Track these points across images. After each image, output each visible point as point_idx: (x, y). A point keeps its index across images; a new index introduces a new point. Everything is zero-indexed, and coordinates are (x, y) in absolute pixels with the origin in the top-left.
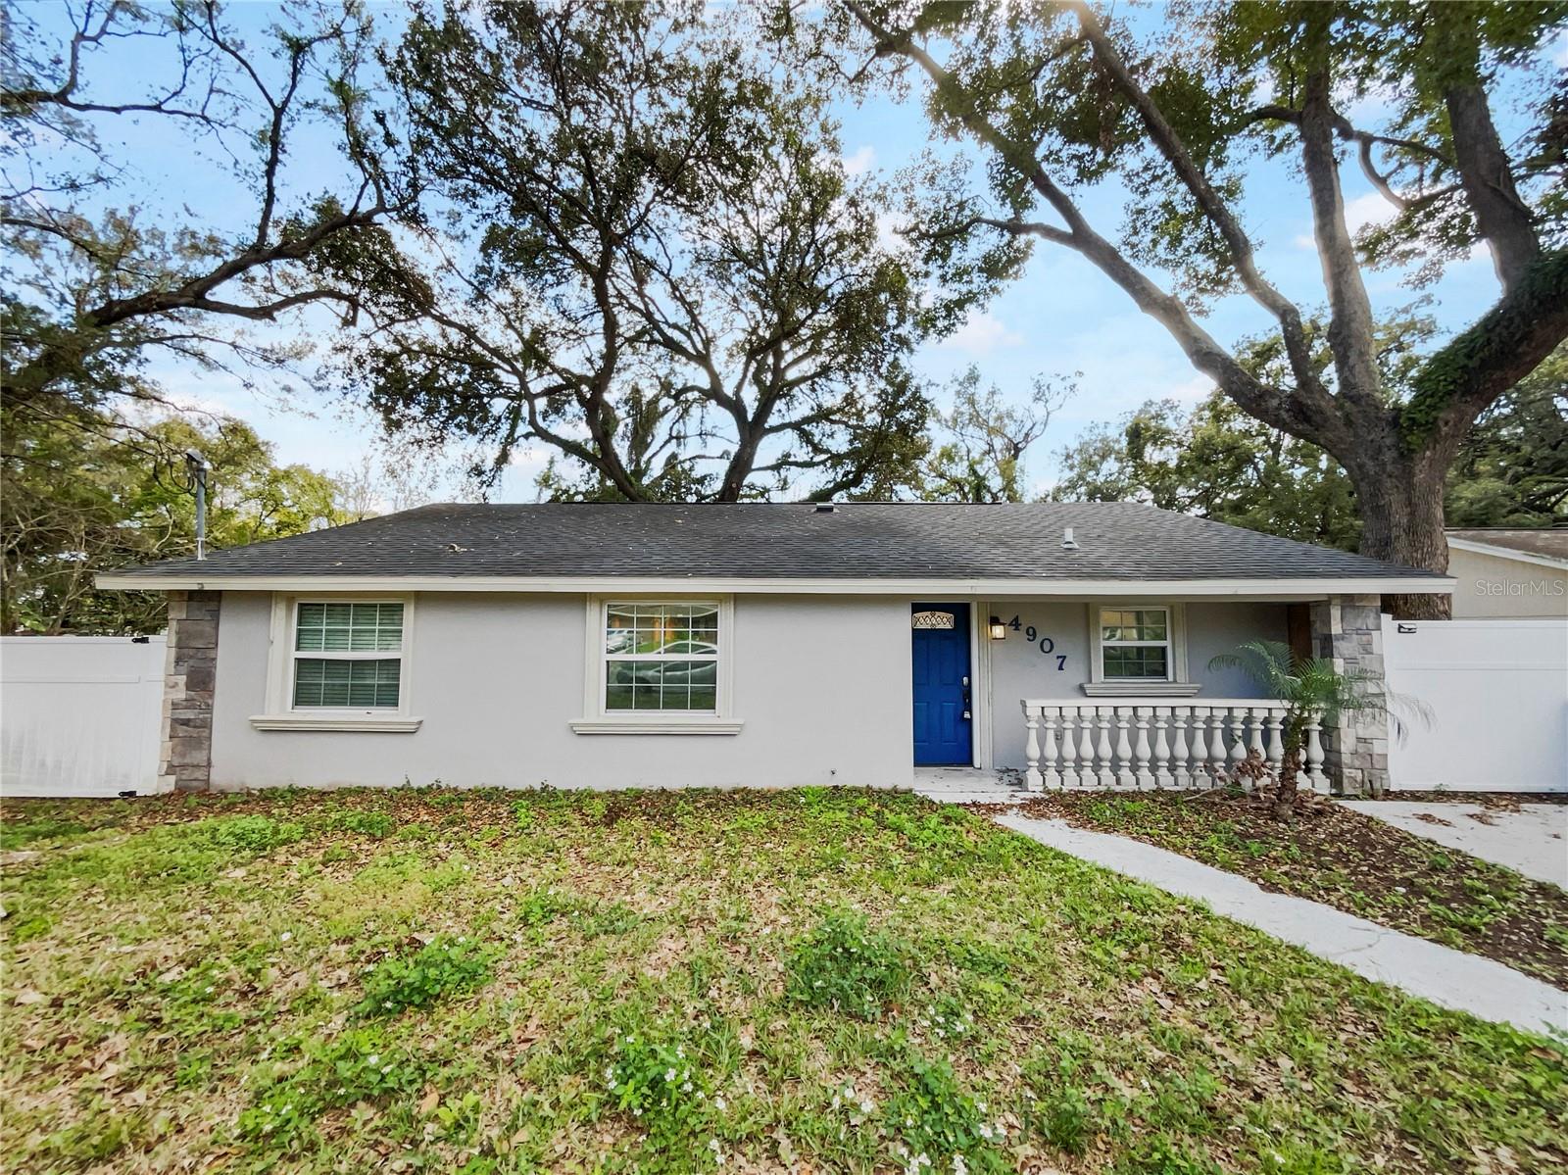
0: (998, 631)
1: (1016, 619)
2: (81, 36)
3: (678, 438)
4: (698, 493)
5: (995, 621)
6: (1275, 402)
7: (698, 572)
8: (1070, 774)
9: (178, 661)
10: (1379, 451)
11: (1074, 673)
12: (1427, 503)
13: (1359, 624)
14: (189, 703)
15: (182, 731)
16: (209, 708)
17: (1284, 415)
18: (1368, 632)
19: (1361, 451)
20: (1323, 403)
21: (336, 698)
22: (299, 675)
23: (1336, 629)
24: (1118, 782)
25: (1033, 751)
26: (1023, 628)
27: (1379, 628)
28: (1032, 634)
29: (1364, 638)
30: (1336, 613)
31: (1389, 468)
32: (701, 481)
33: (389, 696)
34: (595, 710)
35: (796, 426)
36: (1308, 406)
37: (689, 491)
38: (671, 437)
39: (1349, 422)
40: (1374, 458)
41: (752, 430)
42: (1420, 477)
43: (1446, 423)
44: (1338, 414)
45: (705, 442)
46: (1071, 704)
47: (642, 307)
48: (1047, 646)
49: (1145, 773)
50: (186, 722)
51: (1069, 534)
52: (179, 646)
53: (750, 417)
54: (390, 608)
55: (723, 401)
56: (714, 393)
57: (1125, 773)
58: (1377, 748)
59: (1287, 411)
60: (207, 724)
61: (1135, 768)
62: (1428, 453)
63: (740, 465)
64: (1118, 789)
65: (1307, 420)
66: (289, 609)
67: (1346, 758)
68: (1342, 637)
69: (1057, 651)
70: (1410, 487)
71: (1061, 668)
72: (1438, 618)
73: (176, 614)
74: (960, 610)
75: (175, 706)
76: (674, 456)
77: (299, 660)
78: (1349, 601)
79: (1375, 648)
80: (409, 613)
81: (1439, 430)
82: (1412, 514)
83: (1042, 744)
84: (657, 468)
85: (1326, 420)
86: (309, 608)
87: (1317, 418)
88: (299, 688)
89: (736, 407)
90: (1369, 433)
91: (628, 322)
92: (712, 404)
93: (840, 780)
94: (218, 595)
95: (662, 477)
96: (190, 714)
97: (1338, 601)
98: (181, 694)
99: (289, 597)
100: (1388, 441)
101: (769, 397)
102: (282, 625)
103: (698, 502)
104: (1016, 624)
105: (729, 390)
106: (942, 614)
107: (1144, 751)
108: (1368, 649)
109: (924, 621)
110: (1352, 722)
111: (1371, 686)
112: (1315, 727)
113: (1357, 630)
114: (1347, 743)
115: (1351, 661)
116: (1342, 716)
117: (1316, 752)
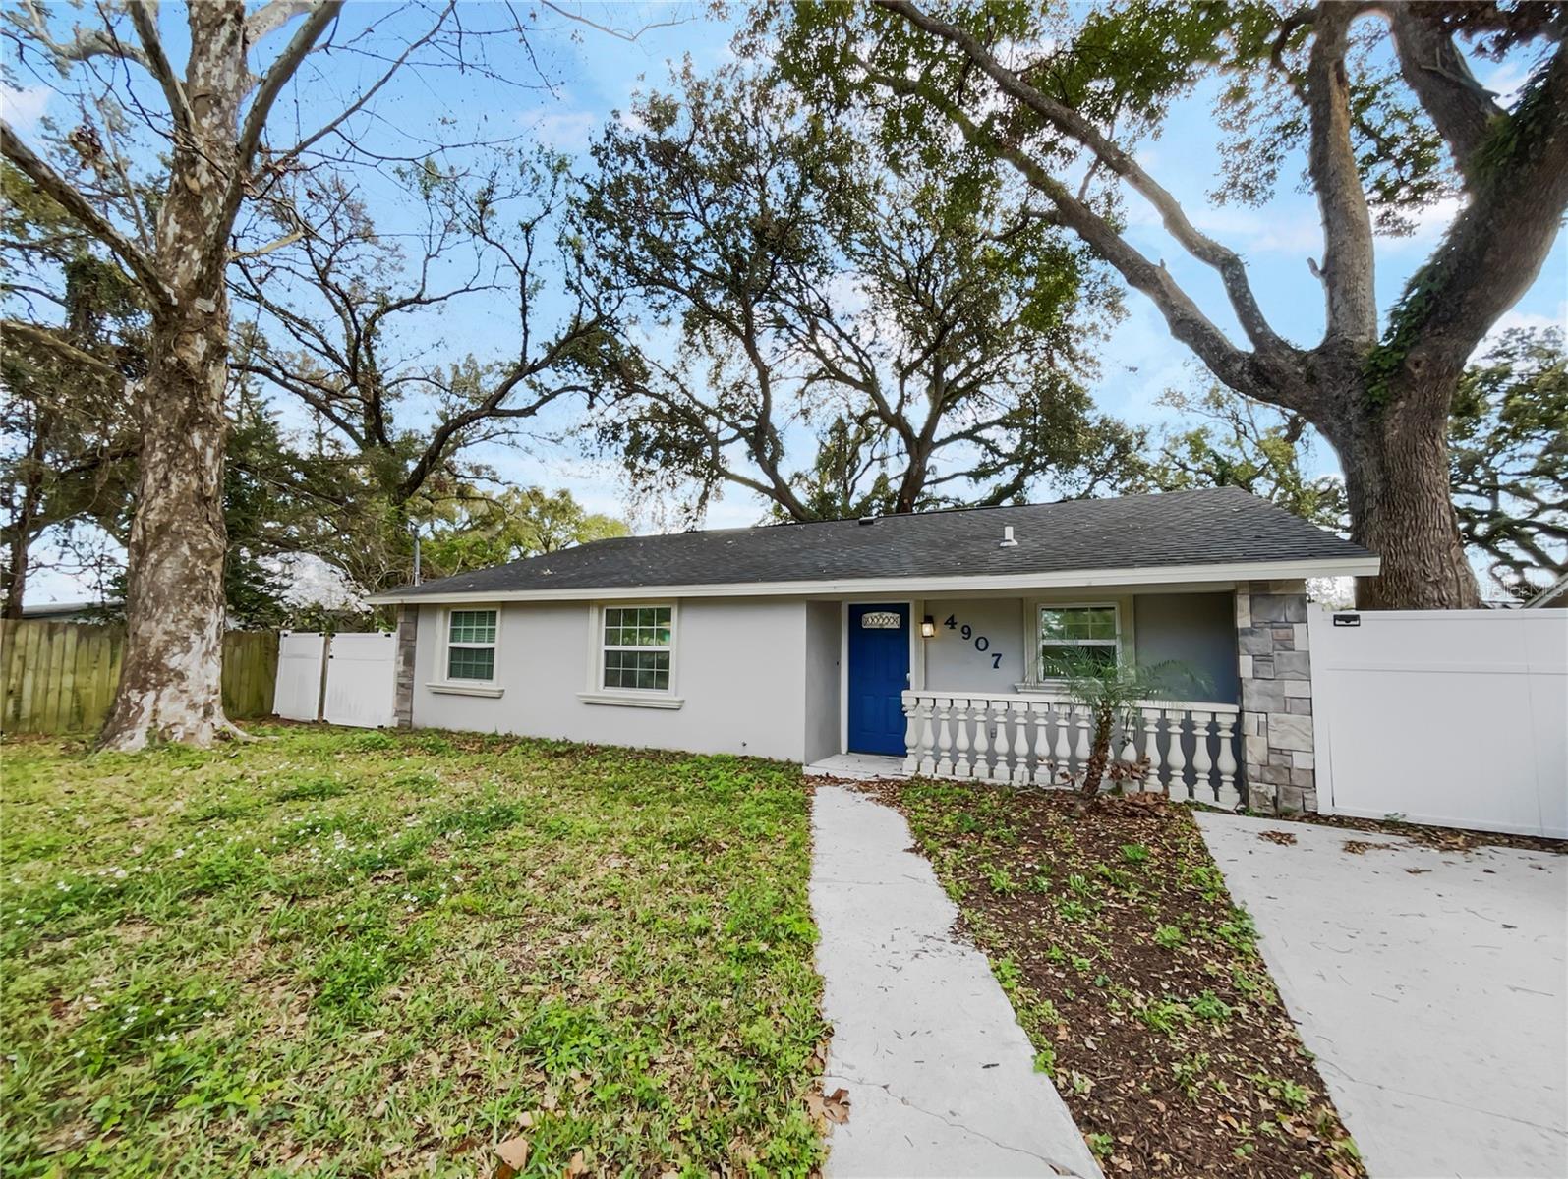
0: (930, 629)
1: (952, 618)
2: (429, 256)
5: (929, 619)
6: (1238, 366)
8: (945, 763)
9: (401, 647)
10: (1344, 409)
11: (1008, 672)
12: (1404, 464)
13: (1274, 616)
15: (401, 690)
16: (412, 677)
17: (1248, 380)
18: (1288, 625)
19: (1327, 410)
20: (1280, 361)
21: (468, 672)
22: (452, 658)
23: (1243, 621)
24: (991, 775)
25: (911, 738)
26: (958, 627)
27: (1304, 620)
28: (967, 632)
29: (1282, 632)
30: (1243, 604)
31: (1355, 428)
33: (488, 674)
34: (599, 686)
35: (970, 435)
36: (1262, 367)
40: (1339, 418)
41: (920, 446)
42: (1392, 434)
43: (1417, 365)
44: (1300, 370)
48: (983, 644)
50: (403, 685)
52: (401, 639)
53: (918, 433)
54: (491, 615)
58: (1296, 762)
59: (1249, 374)
60: (411, 687)
62: (1402, 404)
63: (911, 480)
64: (989, 782)
65: (1267, 382)
66: (446, 615)
67: (1253, 770)
68: (1251, 632)
69: (991, 650)
70: (1381, 448)
71: (996, 666)
72: (1422, 607)
73: (401, 619)
74: (902, 610)
75: (399, 675)
77: (452, 649)
78: (1260, 590)
79: (1299, 645)
80: (499, 619)
81: (1411, 375)
82: (1386, 480)
85: (1284, 379)
86: (457, 616)
87: (1275, 379)
88: (451, 666)
89: (900, 426)
90: (1335, 388)
93: (749, 752)
94: (416, 608)
96: (404, 680)
97: (1247, 590)
98: (401, 668)
99: (446, 607)
100: (1354, 396)
102: (443, 626)
104: (949, 623)
106: (889, 615)
108: (1286, 644)
109: (872, 621)
110: (1264, 728)
111: (1291, 688)
112: (1225, 734)
113: (1272, 623)
114: (1255, 752)
115: (1262, 659)
116: (1251, 722)
117: (1227, 762)
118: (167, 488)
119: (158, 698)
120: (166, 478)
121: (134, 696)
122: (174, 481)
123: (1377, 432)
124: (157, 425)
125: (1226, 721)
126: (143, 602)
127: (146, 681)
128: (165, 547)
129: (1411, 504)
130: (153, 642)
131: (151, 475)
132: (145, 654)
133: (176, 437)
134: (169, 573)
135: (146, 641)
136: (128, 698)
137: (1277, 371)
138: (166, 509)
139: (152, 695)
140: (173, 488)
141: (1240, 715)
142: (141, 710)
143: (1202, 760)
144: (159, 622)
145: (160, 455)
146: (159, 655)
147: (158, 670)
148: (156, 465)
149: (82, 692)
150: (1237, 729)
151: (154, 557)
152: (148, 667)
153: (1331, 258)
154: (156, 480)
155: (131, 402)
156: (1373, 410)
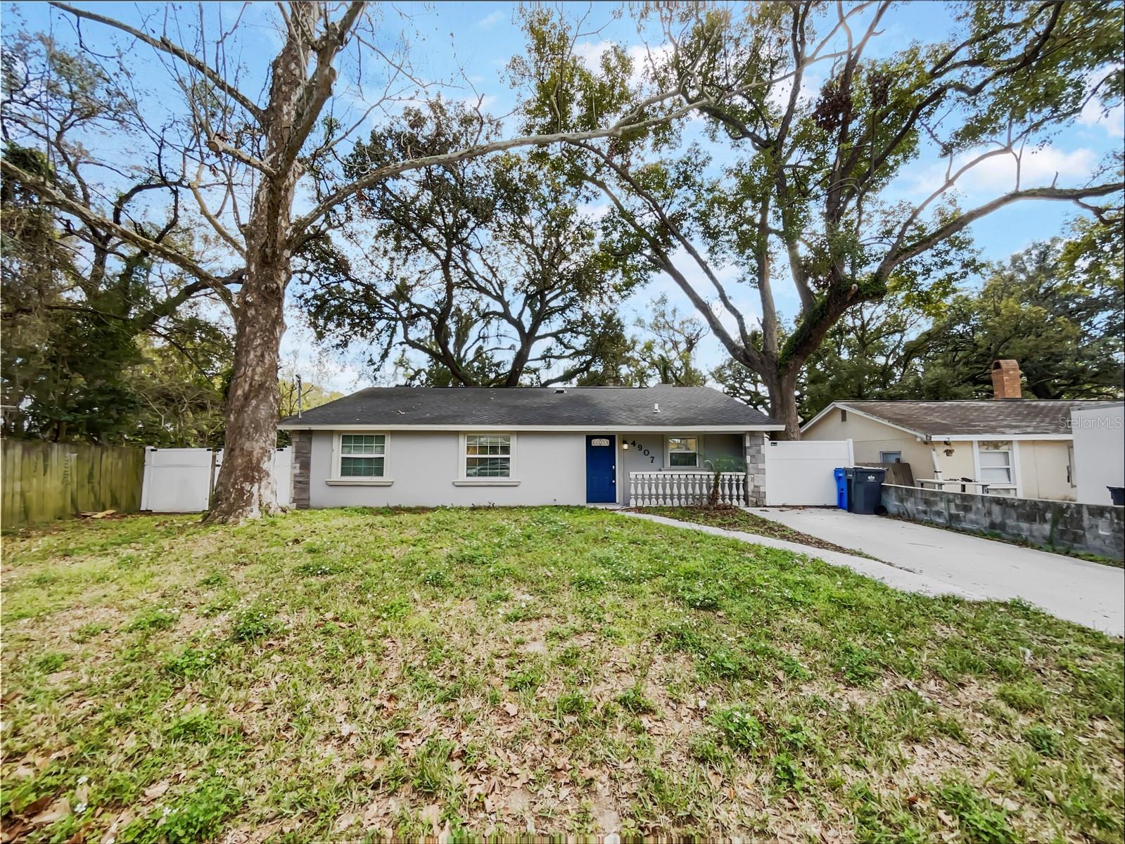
0: (626, 446)
1: (634, 441)
3: (484, 338)
4: (496, 372)
5: (625, 442)
7: (503, 423)
8: (647, 500)
9: (296, 458)
10: (771, 374)
11: (657, 463)
13: (756, 442)
14: (301, 475)
15: (299, 485)
16: (308, 477)
18: (759, 446)
20: (754, 355)
21: (357, 473)
22: (343, 463)
23: (748, 444)
24: (664, 504)
25: (633, 492)
26: (636, 445)
27: (764, 444)
28: (640, 448)
29: (757, 448)
30: (748, 438)
31: (773, 382)
32: (498, 365)
33: (380, 473)
34: (462, 477)
35: (555, 335)
36: (748, 355)
37: (490, 371)
38: (480, 338)
39: (762, 363)
40: (769, 377)
41: (528, 338)
42: (784, 385)
44: (759, 359)
45: (500, 341)
46: (654, 474)
47: (464, 267)
48: (646, 453)
49: (676, 500)
50: (300, 482)
51: (656, 406)
52: (296, 452)
53: (527, 331)
54: (380, 438)
55: (511, 321)
56: (506, 315)
57: (668, 501)
58: (762, 489)
59: (743, 356)
60: (308, 483)
61: (672, 499)
62: (786, 376)
63: (521, 358)
64: (664, 506)
65: (748, 361)
66: (339, 437)
67: (750, 494)
68: (750, 447)
69: (650, 455)
71: (652, 461)
73: (295, 439)
74: (611, 437)
75: (295, 476)
76: (481, 348)
77: (343, 458)
78: (752, 434)
79: (762, 451)
80: (388, 441)
83: (636, 489)
84: (470, 356)
85: (755, 361)
86: (347, 438)
87: (752, 361)
88: (342, 468)
89: (518, 324)
90: (769, 367)
91: (456, 275)
92: (505, 321)
93: (559, 503)
94: (310, 432)
95: (474, 361)
96: (301, 479)
97: (748, 434)
98: (297, 471)
99: (339, 432)
100: (775, 371)
101: (538, 318)
102: (337, 444)
103: (496, 377)
104: (634, 444)
105: (515, 315)
106: (603, 440)
107: (676, 491)
108: (759, 452)
109: (596, 442)
110: (753, 479)
111: (760, 466)
112: (741, 482)
113: (756, 445)
114: (750, 488)
115: (752, 457)
116: (750, 477)
117: (742, 492)
118: (263, 361)
119: (260, 488)
120: (262, 355)
121: (247, 486)
122: (267, 356)
123: (780, 385)
124: (258, 322)
125: (742, 478)
126: (247, 429)
127: (253, 477)
128: (261, 396)
129: (788, 408)
130: (255, 453)
131: (252, 353)
132: (251, 460)
133: (269, 331)
134: (263, 412)
135: (250, 453)
136: (242, 488)
137: (752, 358)
138: (262, 374)
139: (256, 485)
140: (266, 361)
141: (746, 476)
142: (252, 495)
143: (735, 492)
144: (257, 441)
145: (258, 341)
146: (259, 461)
147: (259, 472)
148: (257, 347)
149: (28, 494)
150: (745, 481)
151: (254, 402)
152: (253, 469)
153: (765, 321)
154: (256, 356)
155: (237, 306)
156: (779, 377)
